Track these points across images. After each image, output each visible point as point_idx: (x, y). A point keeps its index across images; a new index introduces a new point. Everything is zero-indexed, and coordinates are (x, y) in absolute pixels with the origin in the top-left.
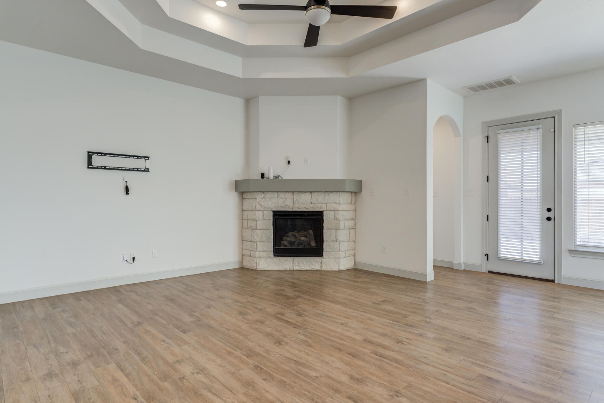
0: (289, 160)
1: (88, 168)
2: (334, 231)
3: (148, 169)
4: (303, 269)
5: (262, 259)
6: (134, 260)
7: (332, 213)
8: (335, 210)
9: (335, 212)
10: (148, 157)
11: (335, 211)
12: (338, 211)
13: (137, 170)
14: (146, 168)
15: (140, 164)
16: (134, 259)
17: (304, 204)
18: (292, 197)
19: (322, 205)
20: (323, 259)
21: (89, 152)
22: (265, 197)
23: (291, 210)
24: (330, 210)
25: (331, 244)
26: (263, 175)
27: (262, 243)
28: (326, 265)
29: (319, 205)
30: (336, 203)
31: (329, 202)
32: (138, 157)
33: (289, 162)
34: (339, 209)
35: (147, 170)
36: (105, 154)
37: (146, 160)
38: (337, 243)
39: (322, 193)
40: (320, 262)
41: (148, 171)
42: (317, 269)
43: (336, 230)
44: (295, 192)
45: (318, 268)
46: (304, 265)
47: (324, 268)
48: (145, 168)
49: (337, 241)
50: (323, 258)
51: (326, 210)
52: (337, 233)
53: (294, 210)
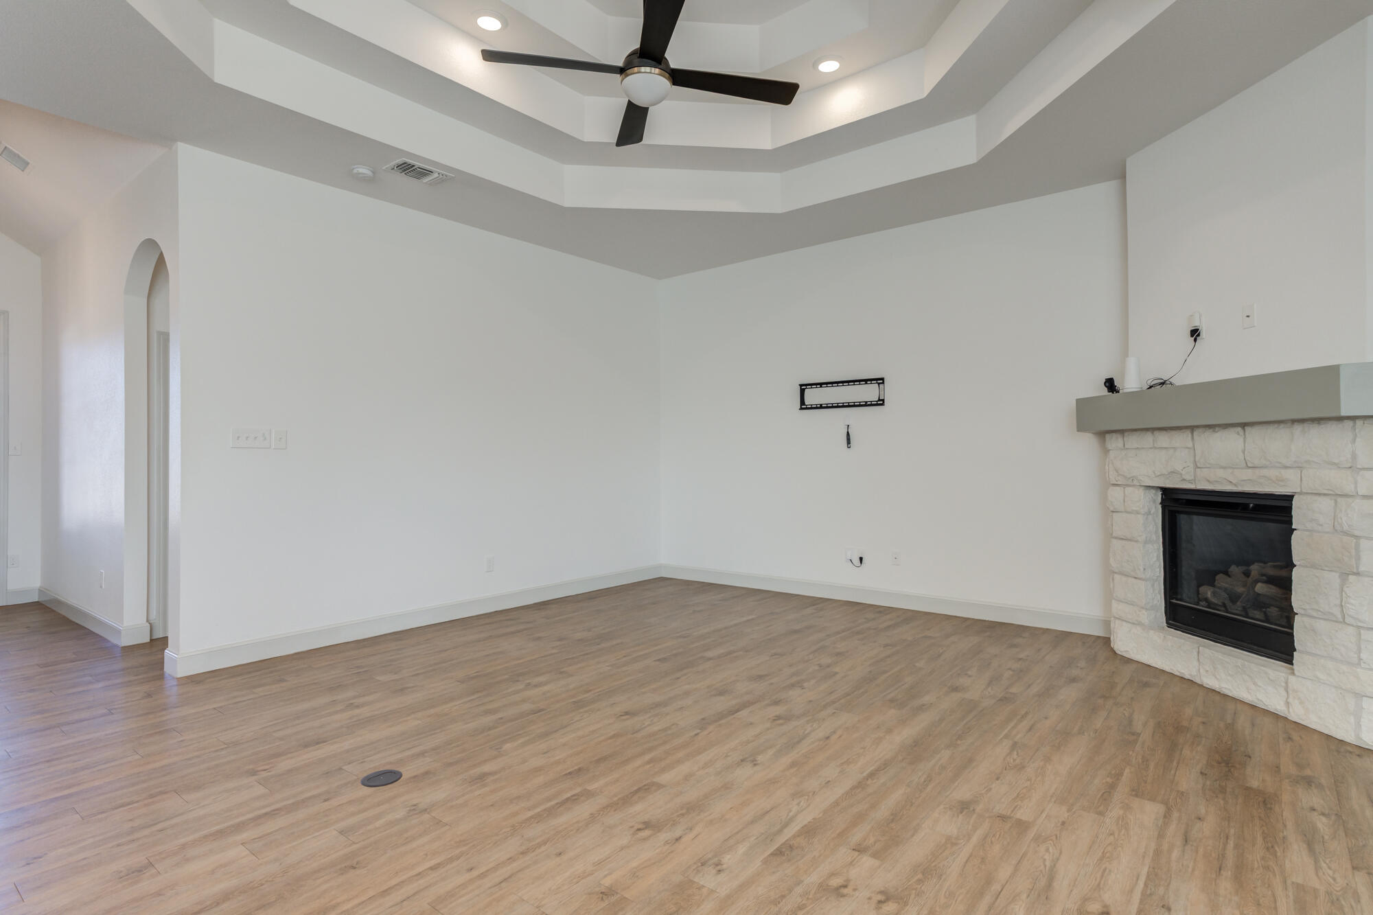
0: (1196, 323)
1: (801, 409)
2: (1334, 578)
3: (883, 400)
4: (1229, 690)
5: (1124, 623)
6: (861, 563)
7: (1325, 504)
8: (1337, 495)
9: (1336, 502)
10: (882, 379)
11: (1339, 500)
12: (1350, 500)
13: (866, 404)
14: (879, 400)
15: (870, 392)
16: (861, 559)
17: (1224, 468)
18: (1190, 445)
19: (1283, 471)
20: (1292, 679)
21: (801, 385)
22: (1126, 446)
23: (1192, 486)
24: (1319, 494)
25: (1321, 625)
26: (1110, 385)
27: (1124, 579)
28: (1301, 703)
29: (1272, 473)
30: (1337, 466)
31: (1307, 462)
32: (866, 381)
33: (1195, 333)
34: (1349, 489)
35: (880, 402)
36: (821, 385)
37: (879, 384)
38: (1351, 630)
39: (1282, 426)
40: (1283, 684)
41: (882, 404)
42: (1276, 710)
43: (1344, 576)
44: (1198, 427)
45: (1278, 707)
46: (1229, 678)
47: (1296, 714)
48: (877, 399)
49: (1348, 620)
50: (1293, 674)
51: (1301, 493)
52: (1345, 589)
53: (1199, 487)
